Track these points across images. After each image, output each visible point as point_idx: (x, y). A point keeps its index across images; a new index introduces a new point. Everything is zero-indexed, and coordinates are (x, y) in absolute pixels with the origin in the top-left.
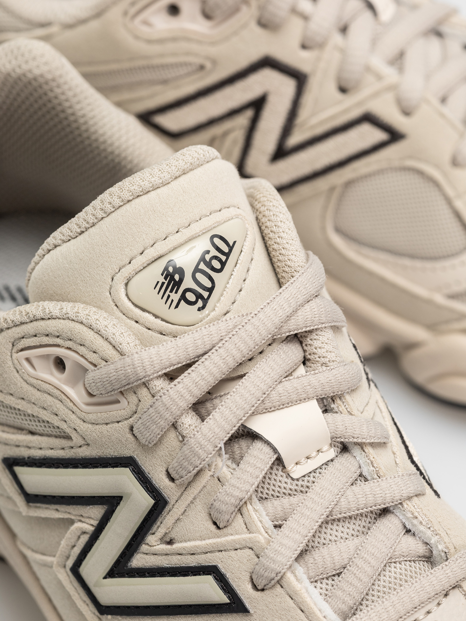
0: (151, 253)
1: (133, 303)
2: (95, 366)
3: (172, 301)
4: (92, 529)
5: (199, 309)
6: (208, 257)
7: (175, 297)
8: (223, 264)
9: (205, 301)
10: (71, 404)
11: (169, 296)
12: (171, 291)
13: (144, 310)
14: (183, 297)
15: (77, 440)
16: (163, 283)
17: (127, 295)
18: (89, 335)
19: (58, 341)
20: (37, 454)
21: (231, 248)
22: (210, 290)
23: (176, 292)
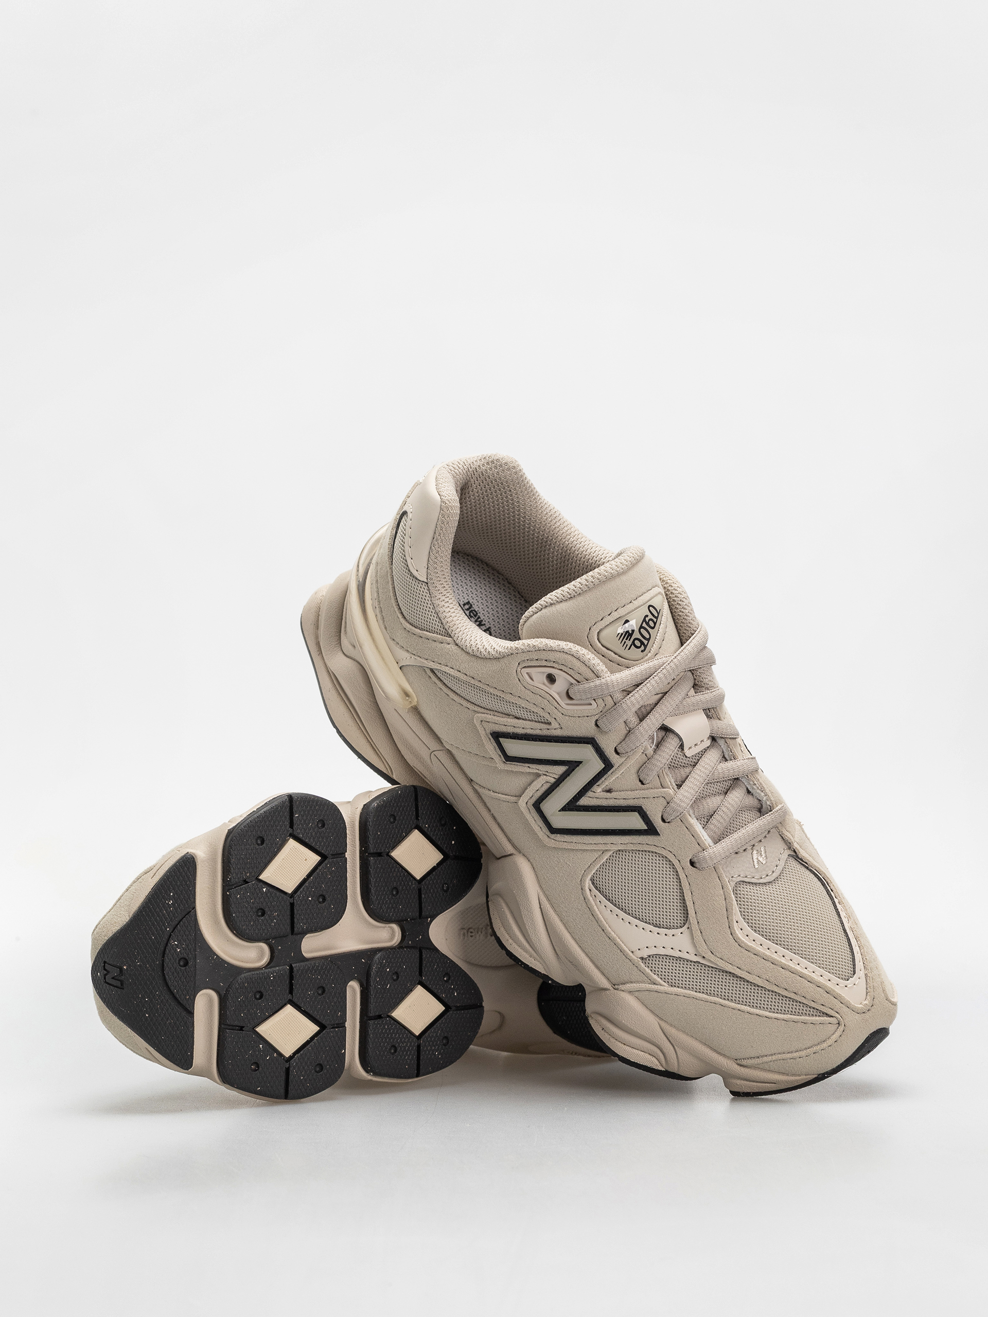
0: (615, 615)
1: (602, 645)
2: (578, 682)
3: (627, 645)
4: (554, 780)
5: (642, 651)
6: (647, 619)
7: (629, 643)
8: (655, 624)
9: (646, 647)
10: (556, 703)
11: (625, 642)
12: (627, 639)
13: (608, 649)
14: (633, 643)
15: (555, 725)
16: (622, 634)
17: (598, 639)
18: (577, 664)
19: (555, 665)
20: (520, 731)
21: (658, 614)
22: (648, 640)
23: (629, 640)
